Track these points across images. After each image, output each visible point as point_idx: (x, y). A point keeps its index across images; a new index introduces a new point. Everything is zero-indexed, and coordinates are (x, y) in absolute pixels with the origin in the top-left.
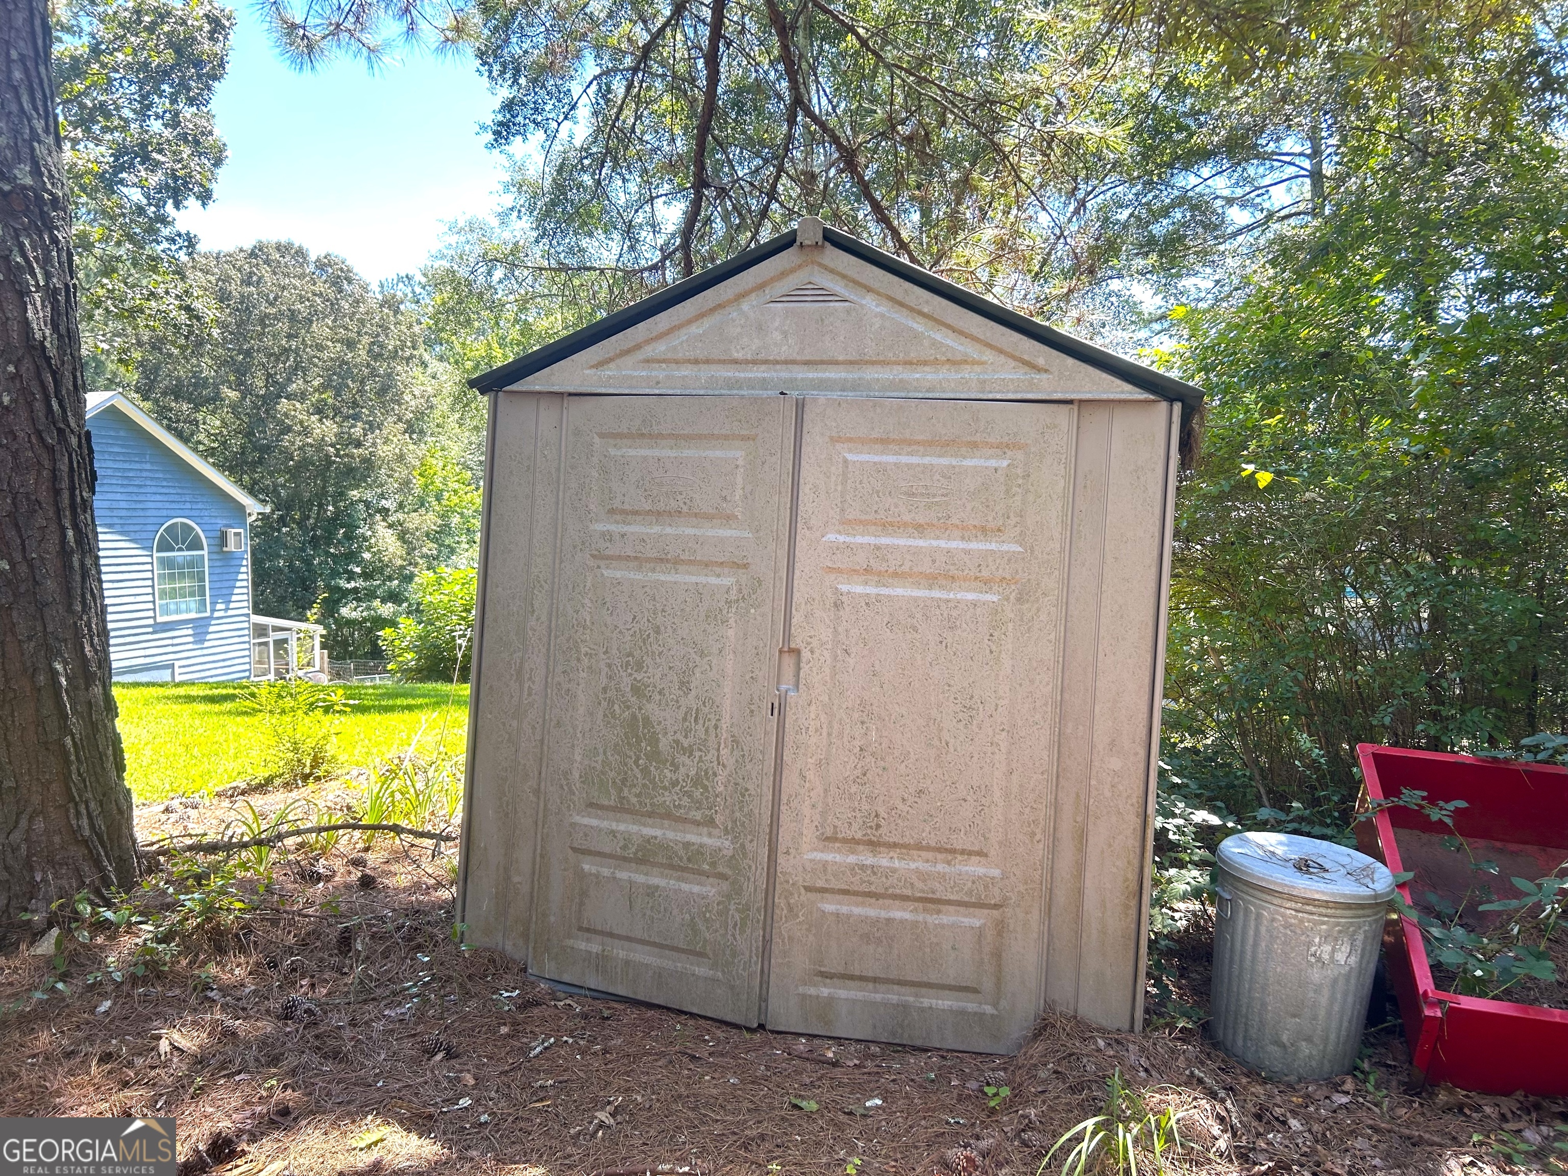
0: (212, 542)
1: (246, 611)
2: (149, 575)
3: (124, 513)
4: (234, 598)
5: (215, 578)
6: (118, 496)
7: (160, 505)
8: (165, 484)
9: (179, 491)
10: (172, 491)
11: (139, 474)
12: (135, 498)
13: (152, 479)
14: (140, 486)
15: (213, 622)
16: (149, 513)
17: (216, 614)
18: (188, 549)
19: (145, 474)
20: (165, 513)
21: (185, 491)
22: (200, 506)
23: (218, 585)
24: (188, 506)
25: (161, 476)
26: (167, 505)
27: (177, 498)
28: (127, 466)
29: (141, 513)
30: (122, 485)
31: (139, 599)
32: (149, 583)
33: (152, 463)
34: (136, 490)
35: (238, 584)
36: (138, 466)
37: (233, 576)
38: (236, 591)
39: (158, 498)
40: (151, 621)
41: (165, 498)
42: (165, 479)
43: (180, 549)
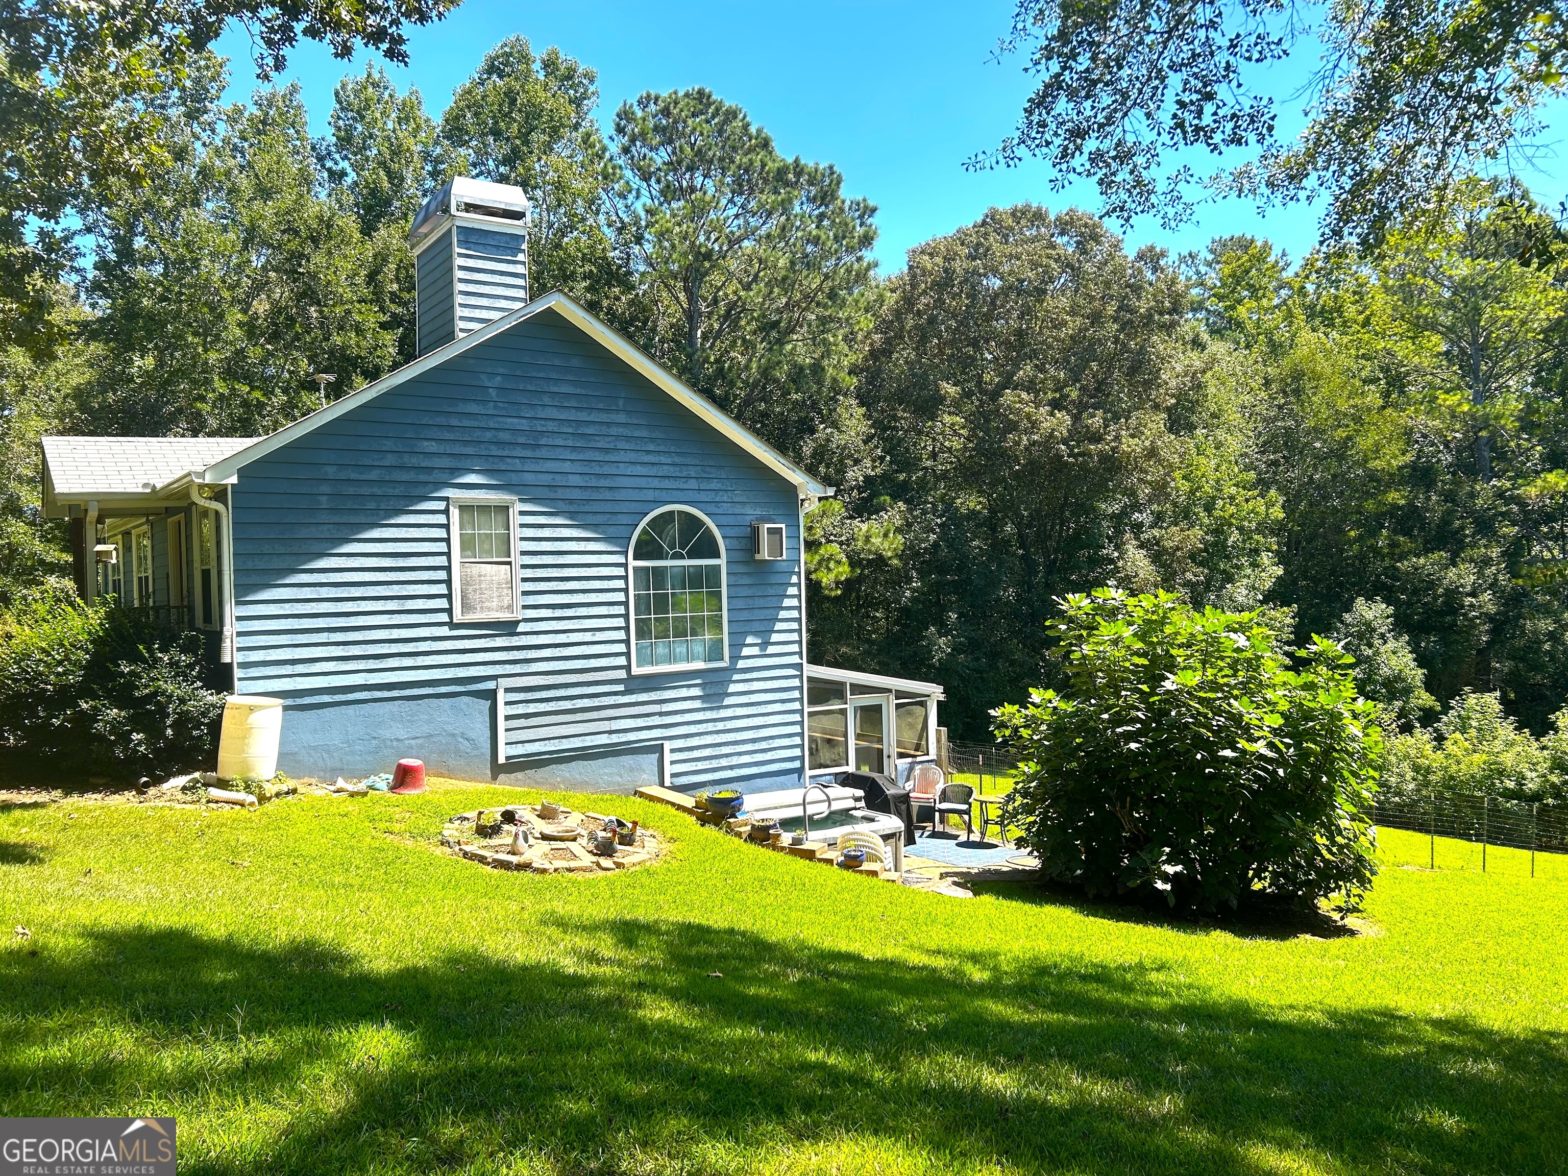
0: (735, 544)
1: (795, 659)
2: (621, 597)
3: (576, 494)
4: (775, 638)
5: (740, 604)
6: (567, 467)
7: (642, 482)
8: (651, 447)
9: (677, 460)
10: (664, 460)
11: (604, 430)
12: (598, 470)
13: (628, 439)
14: (607, 450)
15: (736, 677)
16: (618, 495)
17: (741, 664)
18: (691, 556)
19: (614, 431)
20: (650, 495)
21: (689, 460)
22: (714, 485)
23: (745, 615)
24: (693, 484)
25: (644, 433)
26: (656, 483)
27: (672, 471)
28: (583, 416)
29: (608, 495)
30: (574, 448)
31: (599, 636)
32: (621, 610)
33: (628, 413)
34: (598, 456)
35: (783, 614)
36: (603, 417)
37: (773, 602)
38: (779, 626)
39: (639, 470)
40: (622, 674)
41: (653, 471)
42: (652, 440)
43: (676, 556)
